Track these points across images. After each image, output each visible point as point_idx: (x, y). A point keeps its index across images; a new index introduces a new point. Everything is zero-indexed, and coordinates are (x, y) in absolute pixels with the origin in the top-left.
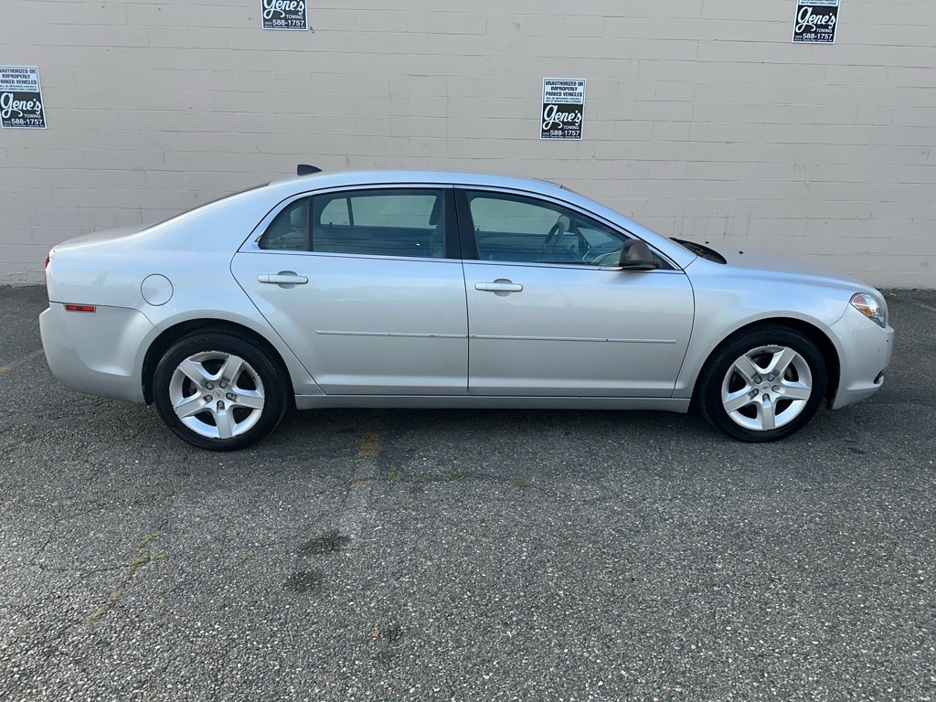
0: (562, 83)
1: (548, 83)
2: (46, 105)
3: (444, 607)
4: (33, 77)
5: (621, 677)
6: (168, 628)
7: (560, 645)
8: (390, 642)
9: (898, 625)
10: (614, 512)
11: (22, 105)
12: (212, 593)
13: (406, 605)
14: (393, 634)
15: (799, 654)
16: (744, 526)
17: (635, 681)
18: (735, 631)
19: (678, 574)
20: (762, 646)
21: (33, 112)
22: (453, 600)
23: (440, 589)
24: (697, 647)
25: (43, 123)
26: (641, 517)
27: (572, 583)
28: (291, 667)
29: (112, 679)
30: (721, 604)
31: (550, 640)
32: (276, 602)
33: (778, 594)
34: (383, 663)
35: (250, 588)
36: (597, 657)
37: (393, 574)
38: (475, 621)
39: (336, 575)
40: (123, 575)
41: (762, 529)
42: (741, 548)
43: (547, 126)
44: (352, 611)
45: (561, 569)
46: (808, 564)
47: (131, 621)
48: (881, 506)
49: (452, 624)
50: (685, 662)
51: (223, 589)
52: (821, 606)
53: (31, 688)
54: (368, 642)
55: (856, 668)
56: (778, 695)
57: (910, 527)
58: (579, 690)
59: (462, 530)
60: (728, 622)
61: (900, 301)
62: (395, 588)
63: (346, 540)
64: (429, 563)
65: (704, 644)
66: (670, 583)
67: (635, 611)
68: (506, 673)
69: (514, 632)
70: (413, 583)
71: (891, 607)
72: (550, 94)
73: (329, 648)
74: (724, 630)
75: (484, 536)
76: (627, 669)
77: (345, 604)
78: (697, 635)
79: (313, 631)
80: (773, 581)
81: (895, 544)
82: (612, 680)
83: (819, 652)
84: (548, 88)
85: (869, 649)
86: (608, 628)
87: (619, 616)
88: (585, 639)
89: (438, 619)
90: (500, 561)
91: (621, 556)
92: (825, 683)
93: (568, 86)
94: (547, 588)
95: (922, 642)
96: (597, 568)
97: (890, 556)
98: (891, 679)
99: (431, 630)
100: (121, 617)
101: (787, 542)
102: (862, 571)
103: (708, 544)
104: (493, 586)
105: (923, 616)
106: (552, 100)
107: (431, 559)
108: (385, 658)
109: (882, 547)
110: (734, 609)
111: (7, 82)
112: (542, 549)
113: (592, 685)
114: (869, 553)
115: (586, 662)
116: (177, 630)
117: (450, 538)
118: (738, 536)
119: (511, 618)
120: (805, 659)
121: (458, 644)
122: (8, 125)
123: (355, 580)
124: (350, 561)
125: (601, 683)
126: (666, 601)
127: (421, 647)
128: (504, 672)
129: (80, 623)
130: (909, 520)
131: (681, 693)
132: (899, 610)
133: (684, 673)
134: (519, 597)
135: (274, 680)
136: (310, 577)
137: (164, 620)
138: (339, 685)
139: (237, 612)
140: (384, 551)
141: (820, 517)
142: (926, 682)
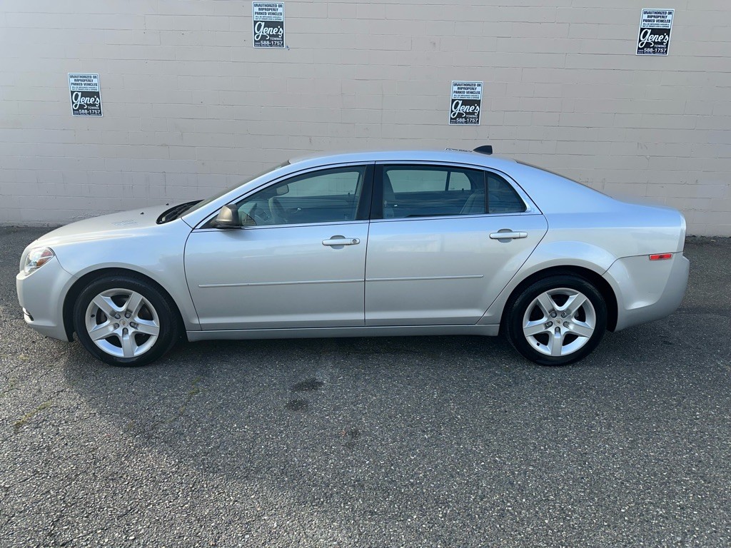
2: (103, 100)
3: (385, 421)
4: (95, 81)
5: (496, 461)
6: (217, 427)
7: (458, 443)
8: (352, 438)
9: (677, 441)
10: (496, 375)
11: (87, 100)
12: (241, 410)
13: (361, 419)
14: (355, 434)
15: (610, 454)
16: (583, 384)
17: (505, 464)
18: (570, 441)
19: (535, 409)
20: (586, 449)
21: (94, 105)
22: (390, 417)
23: (382, 412)
24: (545, 448)
25: (100, 113)
26: (513, 377)
27: (466, 412)
28: (294, 448)
29: (188, 450)
30: (562, 426)
31: (452, 441)
32: (281, 415)
33: (600, 422)
34: (350, 448)
35: (264, 408)
36: (481, 450)
37: (352, 403)
38: (405, 429)
39: (317, 402)
40: (184, 399)
41: (594, 387)
42: (579, 397)
44: (328, 421)
45: (459, 404)
46: (623, 407)
47: (194, 422)
48: (678, 376)
49: (391, 430)
50: (536, 455)
51: (247, 408)
52: (628, 429)
53: (142, 453)
54: (339, 437)
55: (645, 462)
56: (593, 473)
57: (696, 388)
58: (469, 466)
59: (395, 381)
60: (566, 436)
61: (718, 245)
62: (354, 410)
63: (321, 384)
64: (374, 398)
65: (549, 447)
66: (530, 414)
67: (506, 428)
68: (425, 456)
69: (429, 436)
70: (365, 408)
71: (674, 432)
73: (316, 440)
74: (563, 440)
75: (409, 384)
76: (500, 457)
77: (324, 418)
78: (545, 442)
79: (305, 431)
80: (598, 415)
81: (684, 397)
82: (490, 462)
83: (622, 453)
85: (655, 453)
86: (487, 436)
87: (496, 430)
88: (474, 441)
89: (381, 427)
90: (420, 399)
91: (498, 399)
92: (624, 469)
94: (450, 414)
95: (691, 451)
96: (483, 404)
97: (679, 404)
98: (667, 468)
99: (377, 433)
100: (187, 421)
101: (610, 394)
102: (658, 411)
103: (557, 394)
104: (416, 411)
105: (694, 437)
107: (376, 396)
108: (350, 446)
109: (674, 399)
110: (570, 429)
111: (78, 84)
112: (447, 393)
113: (477, 464)
114: (664, 402)
115: (474, 453)
116: (222, 427)
117: (387, 385)
118: (578, 390)
119: (427, 428)
120: (613, 456)
121: (394, 440)
122: (77, 114)
123: (329, 405)
124: (324, 395)
125: (483, 463)
126: (527, 424)
127: (372, 441)
128: (423, 456)
129: (163, 423)
130: (696, 384)
131: (532, 470)
132: (679, 434)
133: (535, 461)
134: (432, 418)
135: (284, 455)
136: (301, 403)
137: (214, 423)
138: (324, 458)
139: (257, 420)
140: (346, 391)
141: (634, 381)
142: (689, 471)
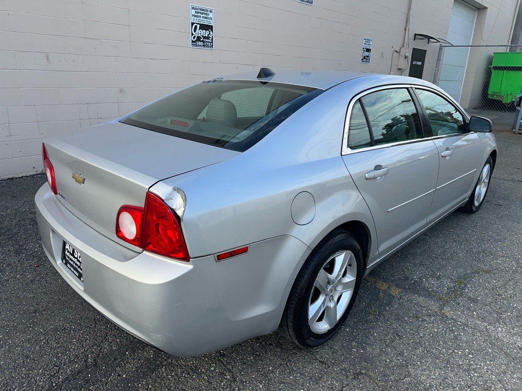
0: (201, 9)
1: (193, 8)
43: (194, 38)
72: (195, 16)
84: (193, 11)
93: (203, 11)
106: (196, 20)
